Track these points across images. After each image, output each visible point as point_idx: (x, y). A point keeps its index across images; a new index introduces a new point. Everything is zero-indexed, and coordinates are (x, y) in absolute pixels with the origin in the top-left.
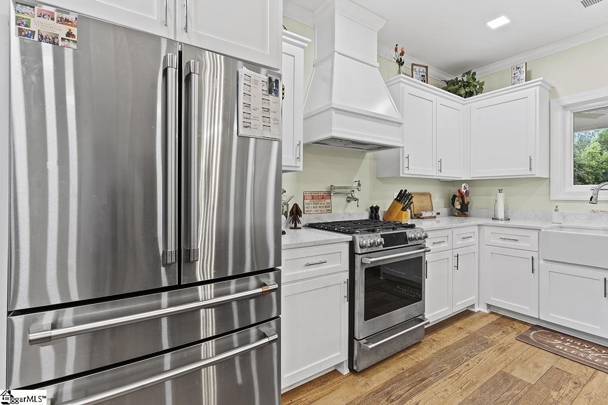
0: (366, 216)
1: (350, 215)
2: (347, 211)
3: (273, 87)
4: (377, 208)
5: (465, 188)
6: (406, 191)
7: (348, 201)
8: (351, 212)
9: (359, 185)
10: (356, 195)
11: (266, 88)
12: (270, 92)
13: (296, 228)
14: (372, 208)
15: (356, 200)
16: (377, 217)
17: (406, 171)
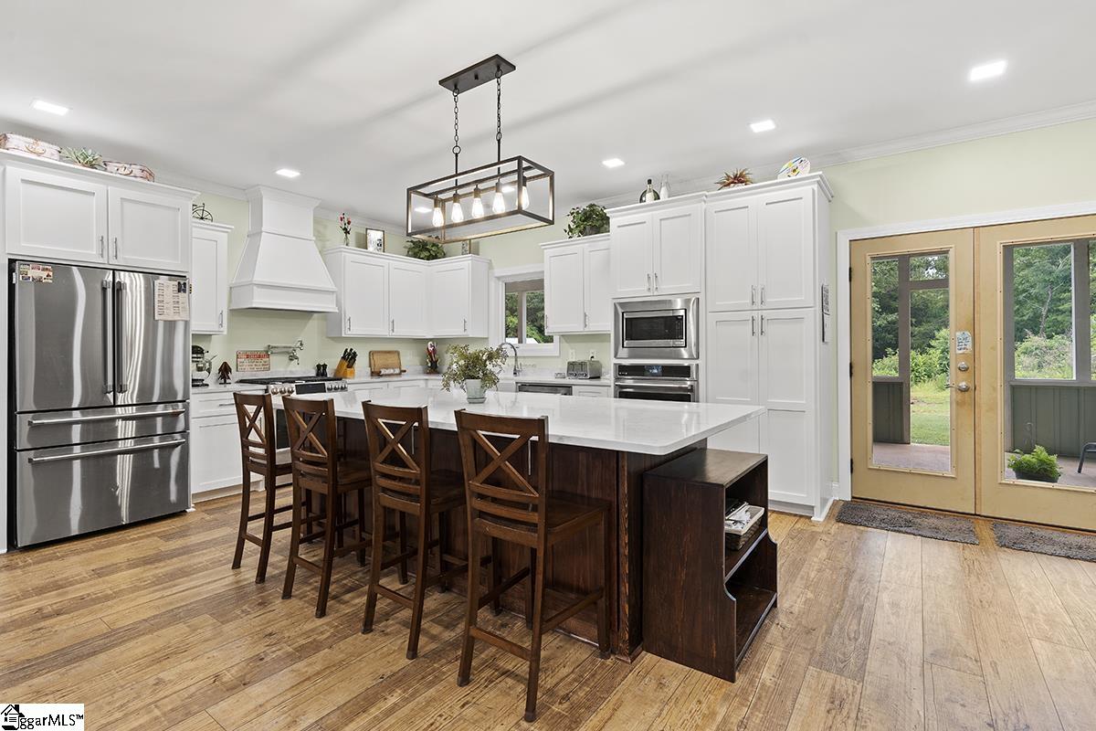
0: (313, 373)
1: (291, 372)
2: (289, 369)
3: (182, 288)
4: (325, 366)
5: (431, 346)
6: (351, 350)
7: (292, 360)
8: (294, 369)
9: (301, 344)
10: (298, 353)
11: (176, 289)
12: (179, 291)
13: (225, 382)
14: (319, 366)
15: (297, 358)
16: (324, 374)
17: (349, 333)
